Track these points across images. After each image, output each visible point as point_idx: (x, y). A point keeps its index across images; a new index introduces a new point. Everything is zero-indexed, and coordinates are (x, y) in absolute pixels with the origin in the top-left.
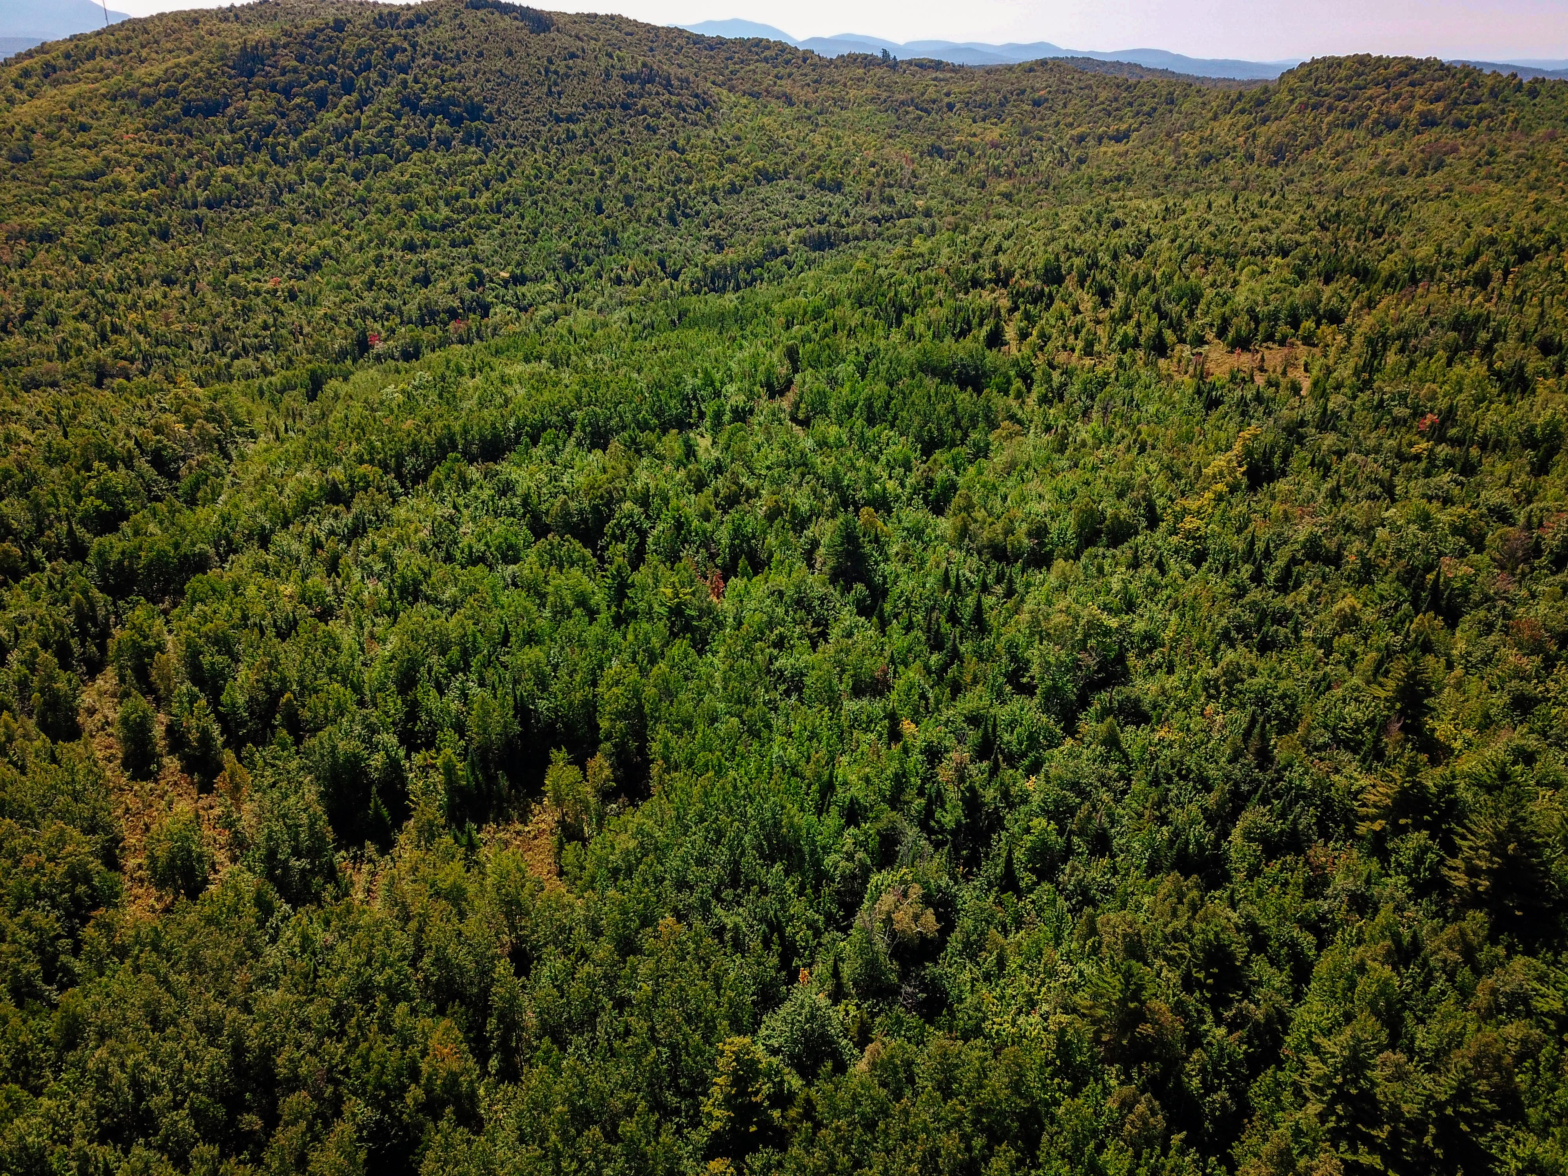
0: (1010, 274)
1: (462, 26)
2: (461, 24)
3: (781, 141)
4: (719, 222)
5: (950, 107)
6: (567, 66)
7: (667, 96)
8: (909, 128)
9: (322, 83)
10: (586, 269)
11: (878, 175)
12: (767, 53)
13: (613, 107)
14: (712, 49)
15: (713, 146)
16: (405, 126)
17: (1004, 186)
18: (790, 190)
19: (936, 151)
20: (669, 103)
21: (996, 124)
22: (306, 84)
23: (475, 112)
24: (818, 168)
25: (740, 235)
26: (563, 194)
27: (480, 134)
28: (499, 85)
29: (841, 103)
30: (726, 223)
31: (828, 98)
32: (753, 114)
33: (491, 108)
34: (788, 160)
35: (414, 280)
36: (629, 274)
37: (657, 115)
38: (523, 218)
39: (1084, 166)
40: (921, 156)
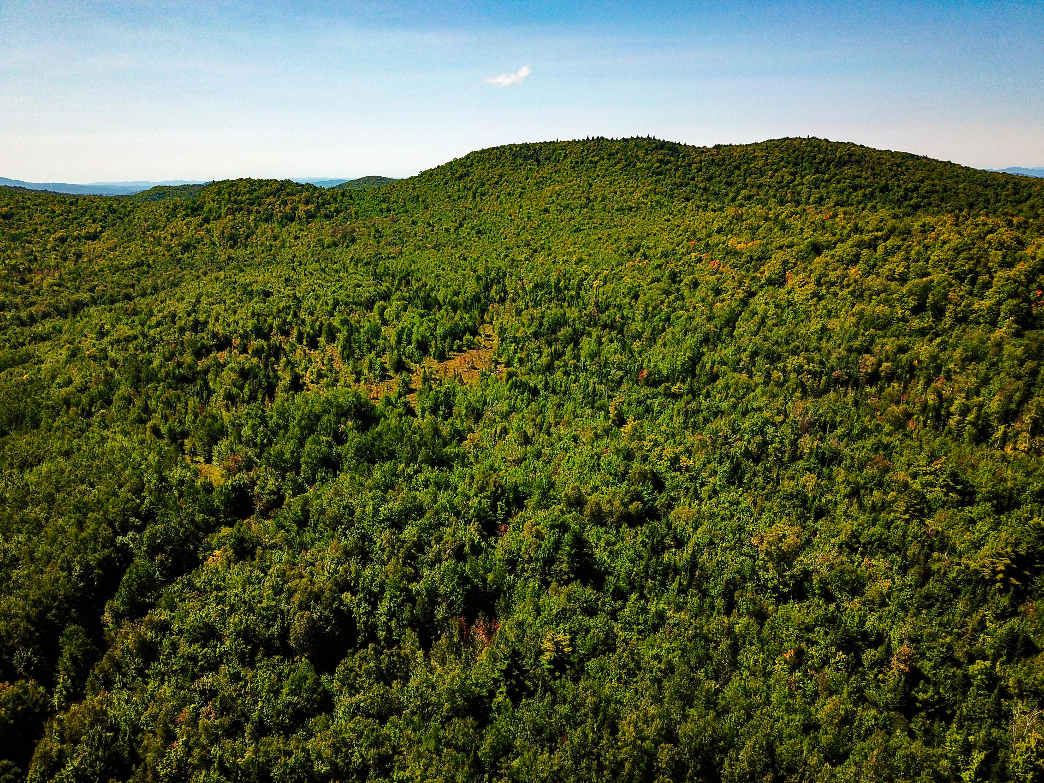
39: (84, 259)
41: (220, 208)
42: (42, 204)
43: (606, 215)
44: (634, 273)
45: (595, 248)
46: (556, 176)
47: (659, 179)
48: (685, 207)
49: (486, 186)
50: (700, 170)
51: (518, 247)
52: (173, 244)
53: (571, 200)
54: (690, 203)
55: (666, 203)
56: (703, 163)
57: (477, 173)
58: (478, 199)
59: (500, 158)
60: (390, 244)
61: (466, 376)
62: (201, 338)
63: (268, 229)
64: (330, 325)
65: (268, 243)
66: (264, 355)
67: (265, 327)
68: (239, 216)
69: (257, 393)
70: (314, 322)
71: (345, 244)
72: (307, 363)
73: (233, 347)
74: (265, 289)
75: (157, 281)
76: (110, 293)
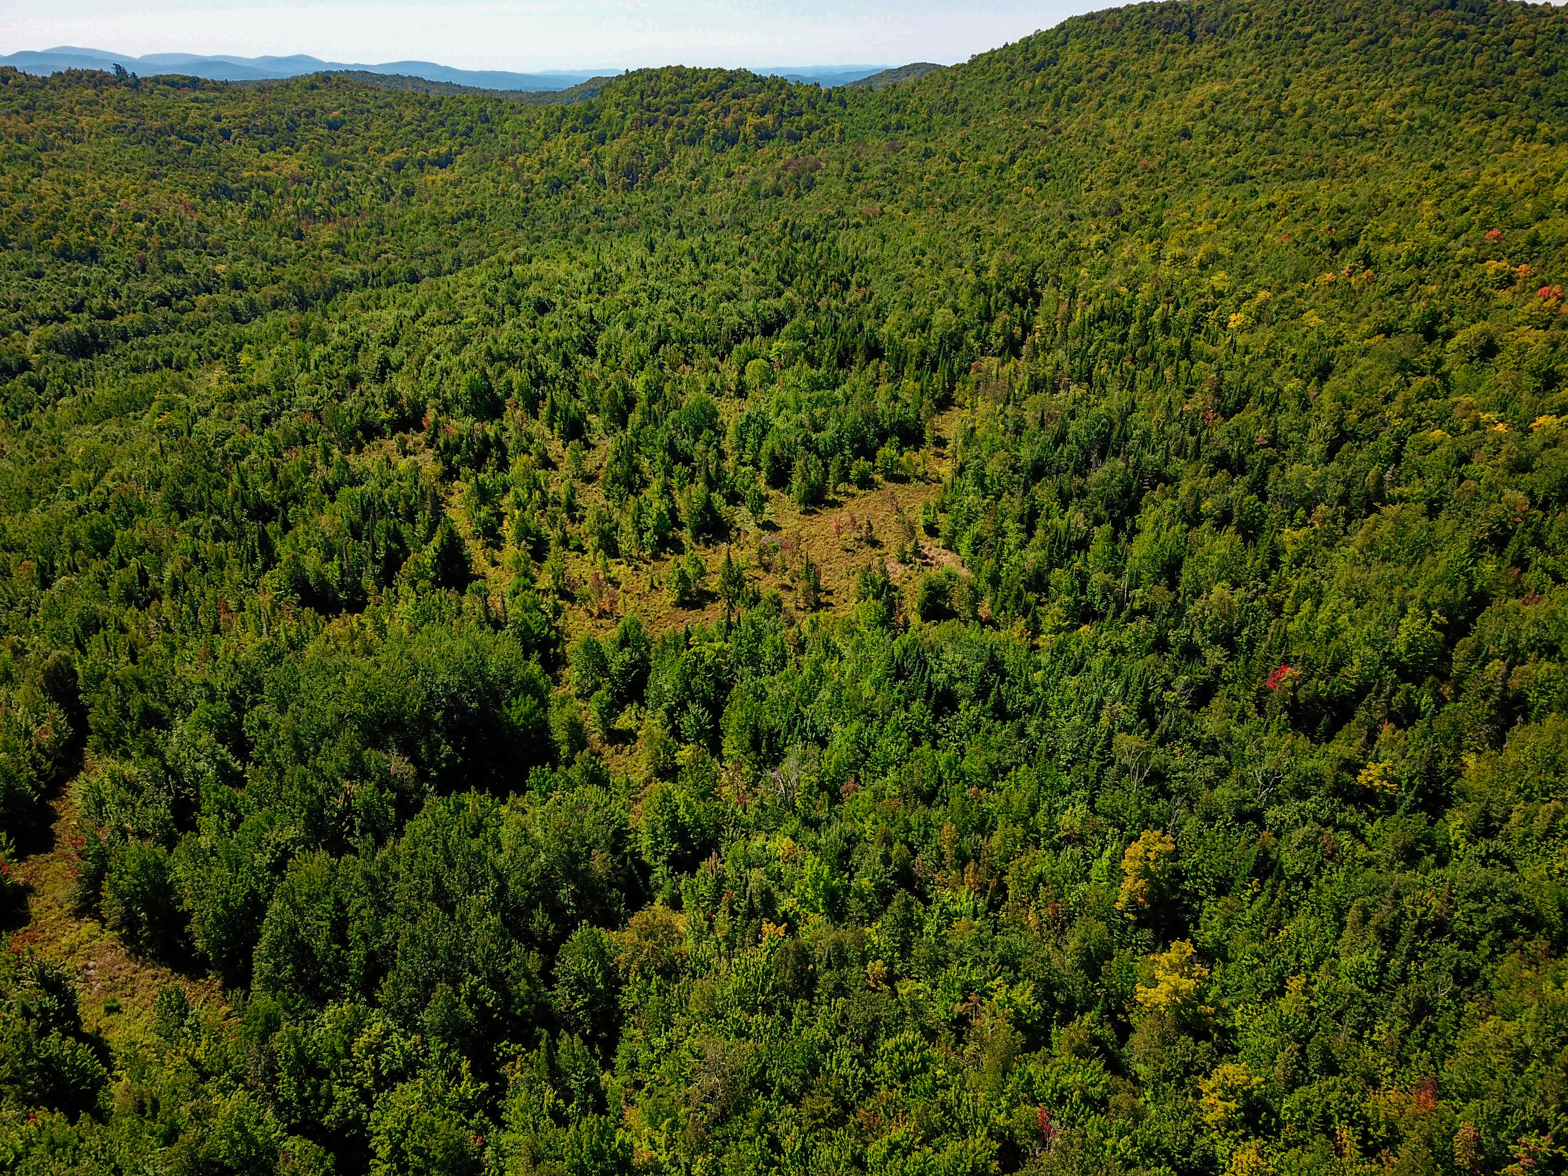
0: (419, 411)
5: (226, 134)
8: (177, 164)
11: (150, 233)
17: (327, 234)
18: (16, 266)
19: (221, 192)
21: (289, 153)
24: (55, 229)
29: (71, 134)
31: (50, 130)
39: (414, 200)
40: (204, 200)
41: (623, 117)
42: (389, 105)
43: (1307, 147)
44: (1331, 304)
45: (1254, 230)
46: (1220, 65)
47: (1435, 72)
48: (1485, 133)
49: (1084, 84)
50: (1531, 53)
51: (1094, 215)
52: (537, 179)
53: (1240, 114)
54: (1495, 124)
55: (1442, 122)
56: (1540, 38)
57: (1072, 56)
58: (1062, 109)
59: (1118, 30)
60: (869, 195)
61: (842, 565)
62: (367, 404)
63: (689, 156)
64: (614, 394)
65: (679, 183)
66: (456, 458)
67: (499, 386)
68: (648, 132)
69: (360, 573)
70: (593, 380)
71: (794, 191)
72: (520, 490)
73: (420, 428)
74: (544, 296)
75: (465, 249)
76: (392, 266)
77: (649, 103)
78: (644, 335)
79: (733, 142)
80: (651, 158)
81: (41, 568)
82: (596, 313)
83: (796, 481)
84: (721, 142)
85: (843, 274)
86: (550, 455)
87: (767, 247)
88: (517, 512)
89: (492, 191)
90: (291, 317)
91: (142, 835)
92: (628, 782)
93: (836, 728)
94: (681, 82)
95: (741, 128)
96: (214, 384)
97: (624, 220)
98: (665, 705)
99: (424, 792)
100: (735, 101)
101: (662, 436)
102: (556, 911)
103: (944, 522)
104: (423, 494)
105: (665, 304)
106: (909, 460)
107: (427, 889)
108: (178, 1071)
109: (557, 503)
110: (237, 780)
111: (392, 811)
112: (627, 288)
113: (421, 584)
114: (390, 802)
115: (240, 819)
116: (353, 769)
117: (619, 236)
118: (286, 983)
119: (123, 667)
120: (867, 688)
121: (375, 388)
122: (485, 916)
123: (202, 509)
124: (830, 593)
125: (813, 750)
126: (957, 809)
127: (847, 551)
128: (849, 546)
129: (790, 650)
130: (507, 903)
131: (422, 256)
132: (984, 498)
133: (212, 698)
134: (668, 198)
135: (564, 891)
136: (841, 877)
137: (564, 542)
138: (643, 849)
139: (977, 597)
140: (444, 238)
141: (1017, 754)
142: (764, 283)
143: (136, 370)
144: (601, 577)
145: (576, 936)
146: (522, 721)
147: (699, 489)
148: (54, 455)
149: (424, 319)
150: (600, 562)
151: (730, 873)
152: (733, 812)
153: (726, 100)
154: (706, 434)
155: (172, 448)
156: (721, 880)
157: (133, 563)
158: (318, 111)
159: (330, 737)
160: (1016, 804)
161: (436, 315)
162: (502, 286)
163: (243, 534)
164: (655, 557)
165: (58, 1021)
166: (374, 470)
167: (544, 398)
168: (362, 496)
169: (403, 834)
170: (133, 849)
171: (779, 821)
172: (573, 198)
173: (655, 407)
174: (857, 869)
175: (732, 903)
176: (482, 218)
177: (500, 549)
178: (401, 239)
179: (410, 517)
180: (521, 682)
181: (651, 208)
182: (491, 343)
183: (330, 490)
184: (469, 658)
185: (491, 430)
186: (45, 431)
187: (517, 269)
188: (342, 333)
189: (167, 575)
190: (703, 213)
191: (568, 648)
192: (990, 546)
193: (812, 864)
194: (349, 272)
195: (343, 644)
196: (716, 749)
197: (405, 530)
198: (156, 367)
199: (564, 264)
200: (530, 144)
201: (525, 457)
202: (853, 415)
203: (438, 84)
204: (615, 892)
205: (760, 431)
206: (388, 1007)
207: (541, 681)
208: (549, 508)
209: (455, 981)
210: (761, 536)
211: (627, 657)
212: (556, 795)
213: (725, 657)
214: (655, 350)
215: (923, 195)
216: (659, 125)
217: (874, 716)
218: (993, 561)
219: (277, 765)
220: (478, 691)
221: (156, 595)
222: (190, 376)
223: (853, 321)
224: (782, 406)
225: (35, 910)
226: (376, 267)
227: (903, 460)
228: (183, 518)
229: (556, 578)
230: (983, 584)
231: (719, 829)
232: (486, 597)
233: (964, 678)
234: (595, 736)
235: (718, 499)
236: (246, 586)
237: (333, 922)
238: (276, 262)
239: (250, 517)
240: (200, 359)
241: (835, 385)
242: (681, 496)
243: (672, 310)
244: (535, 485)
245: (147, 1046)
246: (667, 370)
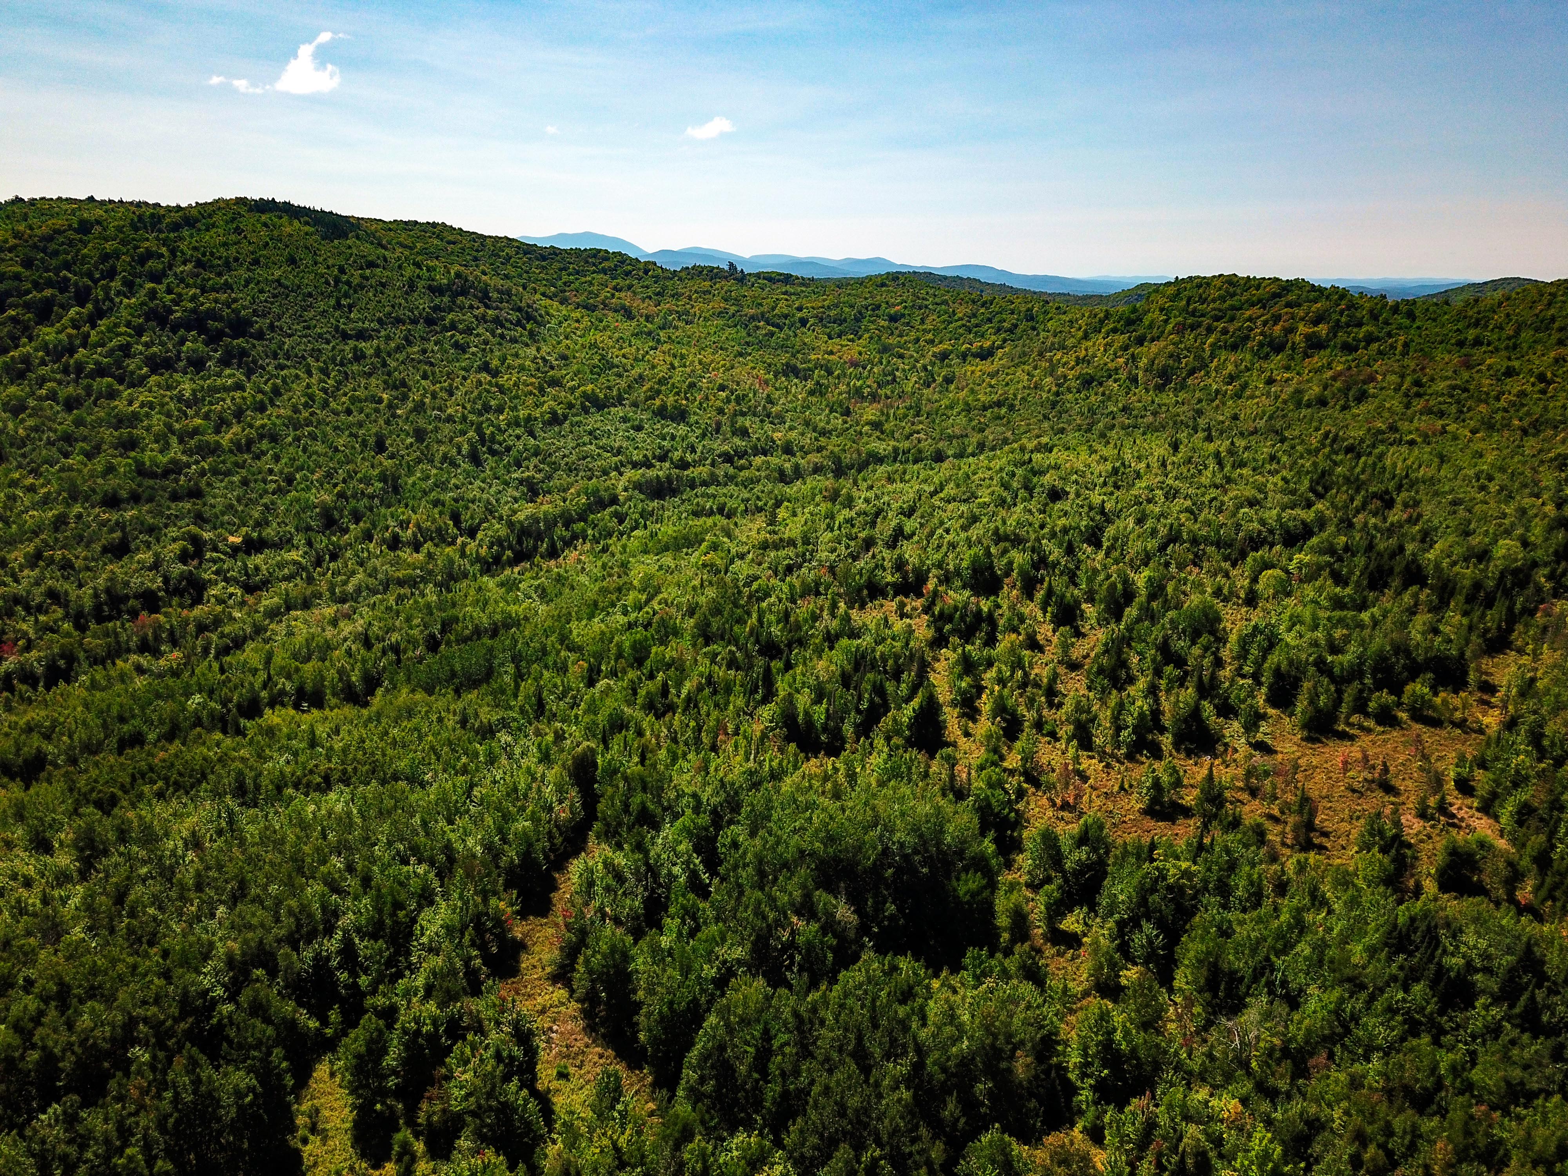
0: (921, 578)
1: (238, 231)
2: (238, 228)
3: (616, 361)
4: (535, 461)
5: (803, 322)
6: (361, 276)
7: (482, 310)
8: (761, 345)
9: (48, 292)
10: (352, 527)
11: (728, 401)
12: (606, 264)
13: (414, 322)
14: (544, 258)
15: (533, 366)
16: (147, 345)
17: (871, 412)
18: (625, 420)
19: (791, 370)
20: (484, 316)
21: (852, 341)
22: (28, 292)
23: (240, 327)
24: (659, 392)
25: (560, 478)
26: (336, 428)
27: (244, 353)
28: (275, 296)
29: (687, 317)
30: (542, 462)
31: (671, 312)
32: (585, 329)
33: (261, 323)
34: (623, 384)
35: (105, 550)
36: (410, 532)
37: (469, 331)
38: (277, 458)
39: (952, 387)
40: (775, 376)
41: (1166, 321)
42: (945, 302)
52: (1071, 375)
60: (1431, 412)
61: (1344, 807)
62: (877, 566)
63: (1230, 361)
64: (1113, 586)
65: (1215, 387)
66: (948, 627)
67: (999, 565)
68: (1190, 337)
69: (842, 720)
70: (1095, 572)
71: (1342, 402)
72: (1004, 667)
73: (919, 595)
74: (1059, 484)
75: (990, 436)
76: (921, 445)
77: (1195, 309)
78: (1154, 532)
79: (1278, 348)
80: (1187, 361)
81: (591, 669)
82: (1108, 506)
83: (1301, 705)
84: (1266, 349)
85: (1387, 492)
86: (1039, 637)
87: (1302, 457)
88: (997, 688)
89: (1026, 383)
90: (827, 482)
91: (617, 921)
92: (1065, 989)
93: (1312, 990)
94: (1231, 290)
95: (1290, 336)
96: (753, 533)
97: (1151, 419)
98: (1117, 916)
99: (863, 946)
100: (1288, 310)
101: (1157, 634)
102: (969, 1104)
103: (1482, 779)
104: (912, 655)
105: (1180, 503)
106: (1445, 702)
107: (848, 1044)
108: (602, 1151)
109: (1037, 685)
110: (703, 892)
111: (830, 956)
112: (1143, 485)
113: (895, 740)
114: (830, 947)
115: (698, 929)
116: (803, 905)
117: (1144, 434)
118: (706, 1097)
119: (633, 766)
120: (1357, 952)
121: (887, 553)
122: (898, 1088)
123: (723, 639)
124: (1326, 834)
125: (1281, 1009)
126: (1458, 1125)
127: (1354, 791)
128: (1356, 785)
129: (1268, 889)
130: (922, 1081)
131: (950, 438)
132: (1540, 760)
133: (697, 810)
134: (1200, 401)
135: (981, 1086)
136: (1296, 1164)
137: (1039, 725)
138: (1071, 1065)
139: (1515, 877)
140: (974, 423)
141: (1550, 1079)
142: (1293, 492)
143: (696, 514)
144: (1070, 767)
145: (985, 1138)
146: (968, 897)
147: (1188, 694)
148: (619, 577)
149: (942, 495)
150: (1071, 752)
151: (1163, 1120)
152: (1176, 1054)
153: (1278, 308)
154: (1204, 639)
155: (710, 583)
156: (1151, 1125)
157: (660, 676)
158: (884, 306)
159: (789, 869)
160: (1540, 1142)
161: (952, 492)
162: (1020, 472)
163: (751, 667)
164: (1130, 757)
165: (520, 1072)
166: (872, 626)
167: (1042, 581)
168: (858, 648)
169: (836, 982)
170: (608, 932)
171: (1229, 1078)
172: (1103, 394)
173: (1154, 604)
174: (1317, 1161)
175: (1159, 1155)
176: (1011, 407)
177: (975, 721)
178: (934, 422)
179: (896, 676)
180: (973, 858)
181: (1180, 410)
182: (999, 523)
183: (831, 639)
184: (928, 822)
185: (985, 606)
186: (618, 556)
187: (1037, 457)
188: (867, 501)
189: (684, 692)
190: (1235, 417)
191: (1025, 834)
192: (1542, 820)
193: (1260, 1139)
194: (882, 447)
195: (816, 784)
196: (1166, 979)
197: (890, 687)
198: (711, 513)
199: (1084, 456)
200: (1070, 342)
201: (1014, 636)
202: (1379, 642)
203: (993, 285)
204: (1033, 1104)
205: (1266, 644)
206: (791, 1153)
207: (994, 862)
208: (1029, 689)
209: (859, 1147)
210: (1252, 756)
211: (1084, 857)
212: (989, 982)
213: (1190, 879)
214: (1163, 548)
215: (1498, 416)
216: (1202, 330)
217: (1363, 987)
218: (1542, 838)
219: (740, 886)
220: (931, 857)
221: (671, 708)
222: (736, 524)
223: (1393, 542)
224: (1295, 620)
225: (523, 965)
226: (906, 445)
227: (1438, 700)
228: (707, 644)
229: (1025, 760)
230: (1525, 862)
231: (1157, 1067)
232: (953, 766)
233: (1488, 971)
234: (1039, 931)
235: (1208, 708)
236: (745, 713)
237: (758, 1050)
238: (824, 433)
239: (761, 652)
240: (746, 510)
241: (1363, 606)
242: (1167, 699)
243: (1188, 510)
244: (1019, 664)
245: (583, 1119)
246: (1173, 569)
